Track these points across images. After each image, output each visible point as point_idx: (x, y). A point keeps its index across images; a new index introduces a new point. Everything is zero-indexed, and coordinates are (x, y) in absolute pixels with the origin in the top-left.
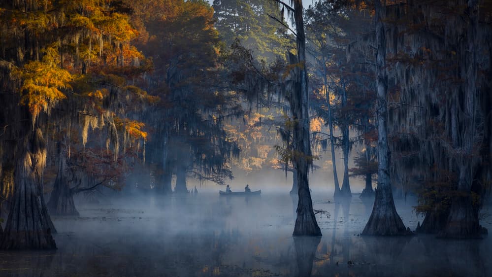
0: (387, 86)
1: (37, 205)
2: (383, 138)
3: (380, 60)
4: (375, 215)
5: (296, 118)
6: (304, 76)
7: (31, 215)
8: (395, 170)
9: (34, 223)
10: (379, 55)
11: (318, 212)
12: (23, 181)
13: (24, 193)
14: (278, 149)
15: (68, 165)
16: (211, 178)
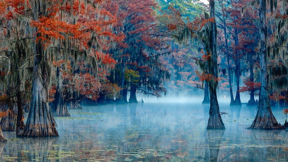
0: (267, 34)
1: (46, 108)
2: (264, 67)
3: (262, 17)
4: (259, 115)
5: (209, 54)
6: (214, 27)
7: (42, 114)
8: (271, 87)
9: (44, 119)
10: (261, 14)
11: (223, 113)
12: (37, 93)
13: (38, 100)
14: (198, 73)
15: (64, 84)
16: (152, 93)
